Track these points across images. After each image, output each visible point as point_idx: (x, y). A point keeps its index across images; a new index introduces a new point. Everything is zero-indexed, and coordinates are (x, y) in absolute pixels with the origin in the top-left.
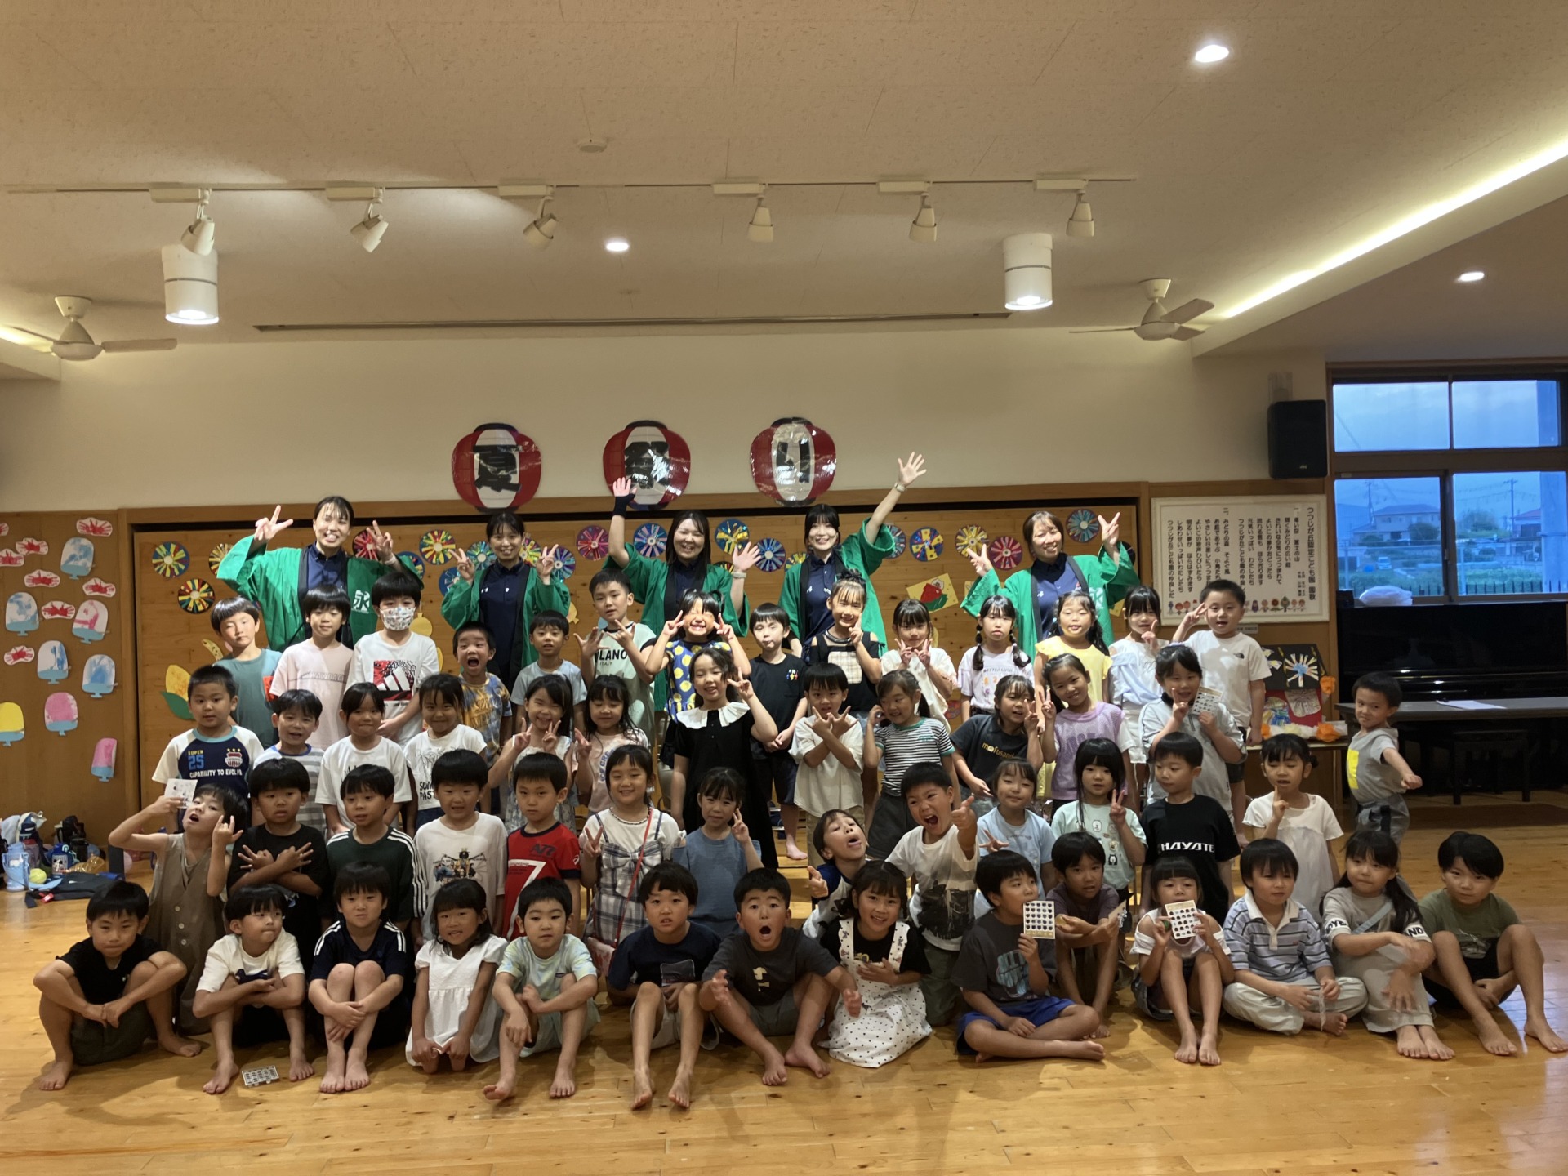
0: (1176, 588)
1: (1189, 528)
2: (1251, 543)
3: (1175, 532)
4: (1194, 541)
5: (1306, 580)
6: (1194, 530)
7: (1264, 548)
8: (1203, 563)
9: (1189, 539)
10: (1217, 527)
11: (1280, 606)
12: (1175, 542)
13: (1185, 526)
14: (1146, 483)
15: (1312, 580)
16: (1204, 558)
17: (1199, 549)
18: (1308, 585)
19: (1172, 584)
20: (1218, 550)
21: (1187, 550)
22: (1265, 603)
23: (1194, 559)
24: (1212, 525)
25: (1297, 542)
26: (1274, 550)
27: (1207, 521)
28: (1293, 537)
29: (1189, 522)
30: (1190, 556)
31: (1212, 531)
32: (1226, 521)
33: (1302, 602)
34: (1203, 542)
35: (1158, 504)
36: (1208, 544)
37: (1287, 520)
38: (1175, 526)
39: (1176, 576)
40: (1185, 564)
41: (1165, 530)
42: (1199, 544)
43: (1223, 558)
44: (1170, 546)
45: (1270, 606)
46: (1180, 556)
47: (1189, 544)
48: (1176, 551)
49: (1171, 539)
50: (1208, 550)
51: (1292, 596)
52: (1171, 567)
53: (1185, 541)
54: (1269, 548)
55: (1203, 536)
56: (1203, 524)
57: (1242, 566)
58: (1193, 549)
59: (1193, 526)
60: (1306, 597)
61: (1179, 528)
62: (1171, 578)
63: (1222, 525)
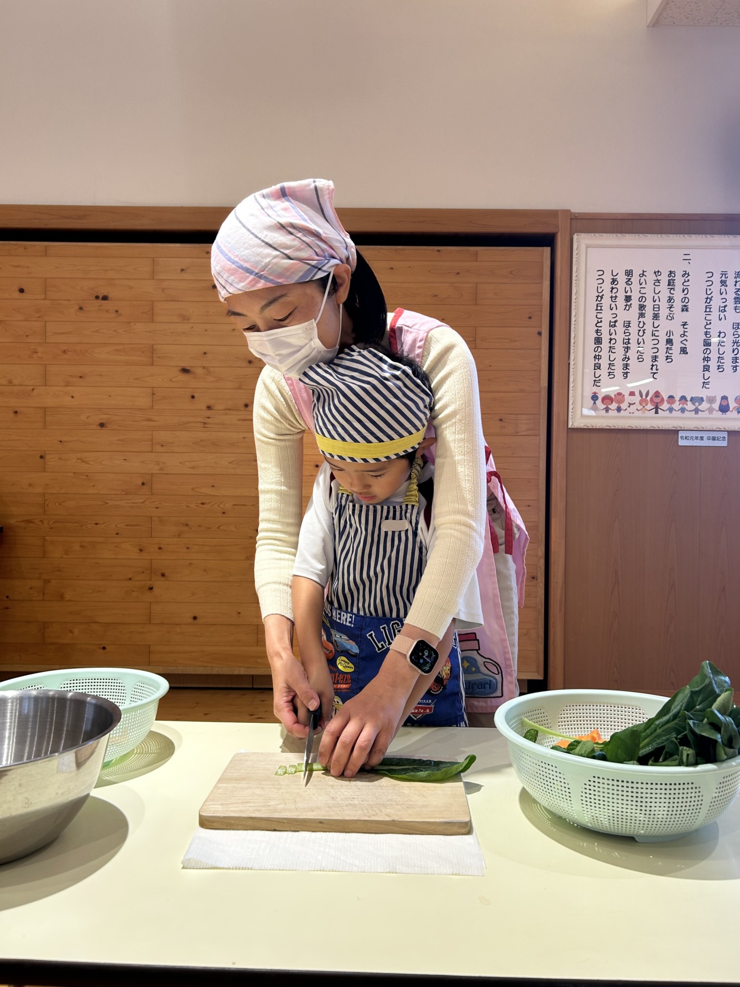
0: (604, 372)
1: (628, 282)
2: (723, 309)
3: (607, 286)
4: (635, 302)
6: (635, 286)
8: (648, 337)
9: (628, 299)
10: (671, 283)
12: (606, 302)
13: (622, 279)
16: (649, 328)
17: (642, 315)
19: (598, 367)
20: (671, 317)
21: (623, 316)
24: (664, 279)
27: (657, 273)
29: (629, 273)
30: (627, 325)
31: (664, 287)
32: (686, 274)
34: (649, 304)
35: (582, 241)
36: (656, 308)
38: (608, 278)
39: (605, 353)
40: (620, 337)
41: (593, 283)
42: (642, 307)
43: (679, 330)
44: (599, 308)
46: (613, 324)
47: (628, 307)
48: (607, 316)
49: (600, 297)
50: (656, 317)
52: (598, 341)
53: (621, 301)
55: (649, 296)
56: (651, 278)
57: (708, 343)
58: (633, 314)
59: (635, 279)
61: (614, 281)
62: (597, 357)
63: (679, 280)
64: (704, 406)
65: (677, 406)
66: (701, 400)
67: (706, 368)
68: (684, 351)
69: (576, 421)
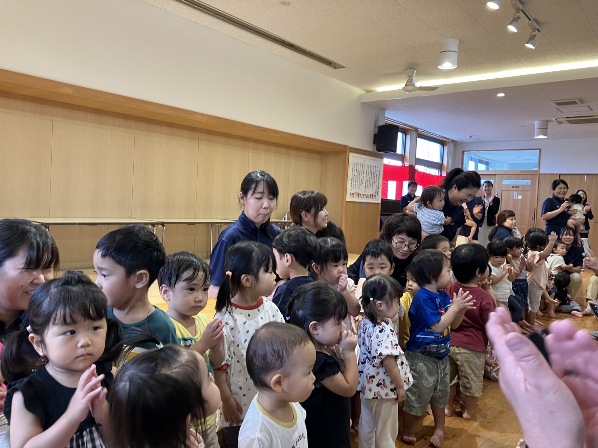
0: (352, 187)
2: (368, 174)
3: (354, 166)
4: (357, 170)
5: (377, 188)
6: (358, 167)
7: (370, 176)
8: (359, 179)
10: (362, 166)
11: (372, 197)
12: (354, 170)
13: (356, 165)
14: (349, 146)
15: (378, 188)
16: (359, 177)
17: (358, 174)
18: (377, 190)
19: (351, 186)
20: (362, 175)
22: (369, 195)
23: (357, 177)
25: (377, 175)
26: (372, 177)
28: (376, 173)
29: (357, 163)
30: (356, 176)
31: (361, 168)
32: (364, 164)
33: (376, 196)
35: (351, 154)
36: (360, 172)
37: (376, 167)
38: (354, 164)
39: (352, 183)
40: (355, 179)
41: (352, 165)
42: (358, 172)
43: (363, 178)
44: (352, 171)
45: (370, 196)
46: (354, 176)
47: (356, 172)
48: (353, 173)
50: (360, 174)
51: (374, 194)
52: (352, 179)
54: (371, 176)
55: (359, 169)
56: (360, 165)
57: (366, 181)
58: (356, 174)
59: (358, 165)
60: (377, 194)
62: (351, 184)
63: (363, 166)
64: (365, 196)
65: (361, 196)
66: (364, 195)
67: (365, 187)
68: (363, 183)
69: (348, 200)
